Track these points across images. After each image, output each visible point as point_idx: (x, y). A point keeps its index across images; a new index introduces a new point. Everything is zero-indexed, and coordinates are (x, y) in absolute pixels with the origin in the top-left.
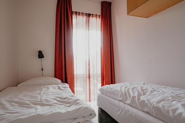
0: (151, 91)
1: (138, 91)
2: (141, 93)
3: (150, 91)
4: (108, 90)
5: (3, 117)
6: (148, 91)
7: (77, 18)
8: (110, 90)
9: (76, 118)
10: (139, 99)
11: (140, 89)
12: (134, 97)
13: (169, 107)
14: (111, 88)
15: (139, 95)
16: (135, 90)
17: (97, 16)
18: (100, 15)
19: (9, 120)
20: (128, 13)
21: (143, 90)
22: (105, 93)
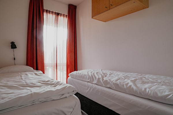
0: (110, 74)
1: (101, 75)
2: (103, 76)
3: (108, 75)
4: (77, 74)
5: (3, 97)
6: (107, 74)
7: (47, 15)
8: (79, 75)
9: (63, 94)
10: (103, 79)
11: (102, 73)
12: (99, 79)
13: (124, 82)
14: (80, 73)
15: (103, 77)
16: (99, 74)
17: (65, 15)
18: (67, 15)
19: (11, 98)
20: (92, 17)
21: (104, 74)
22: (75, 78)
